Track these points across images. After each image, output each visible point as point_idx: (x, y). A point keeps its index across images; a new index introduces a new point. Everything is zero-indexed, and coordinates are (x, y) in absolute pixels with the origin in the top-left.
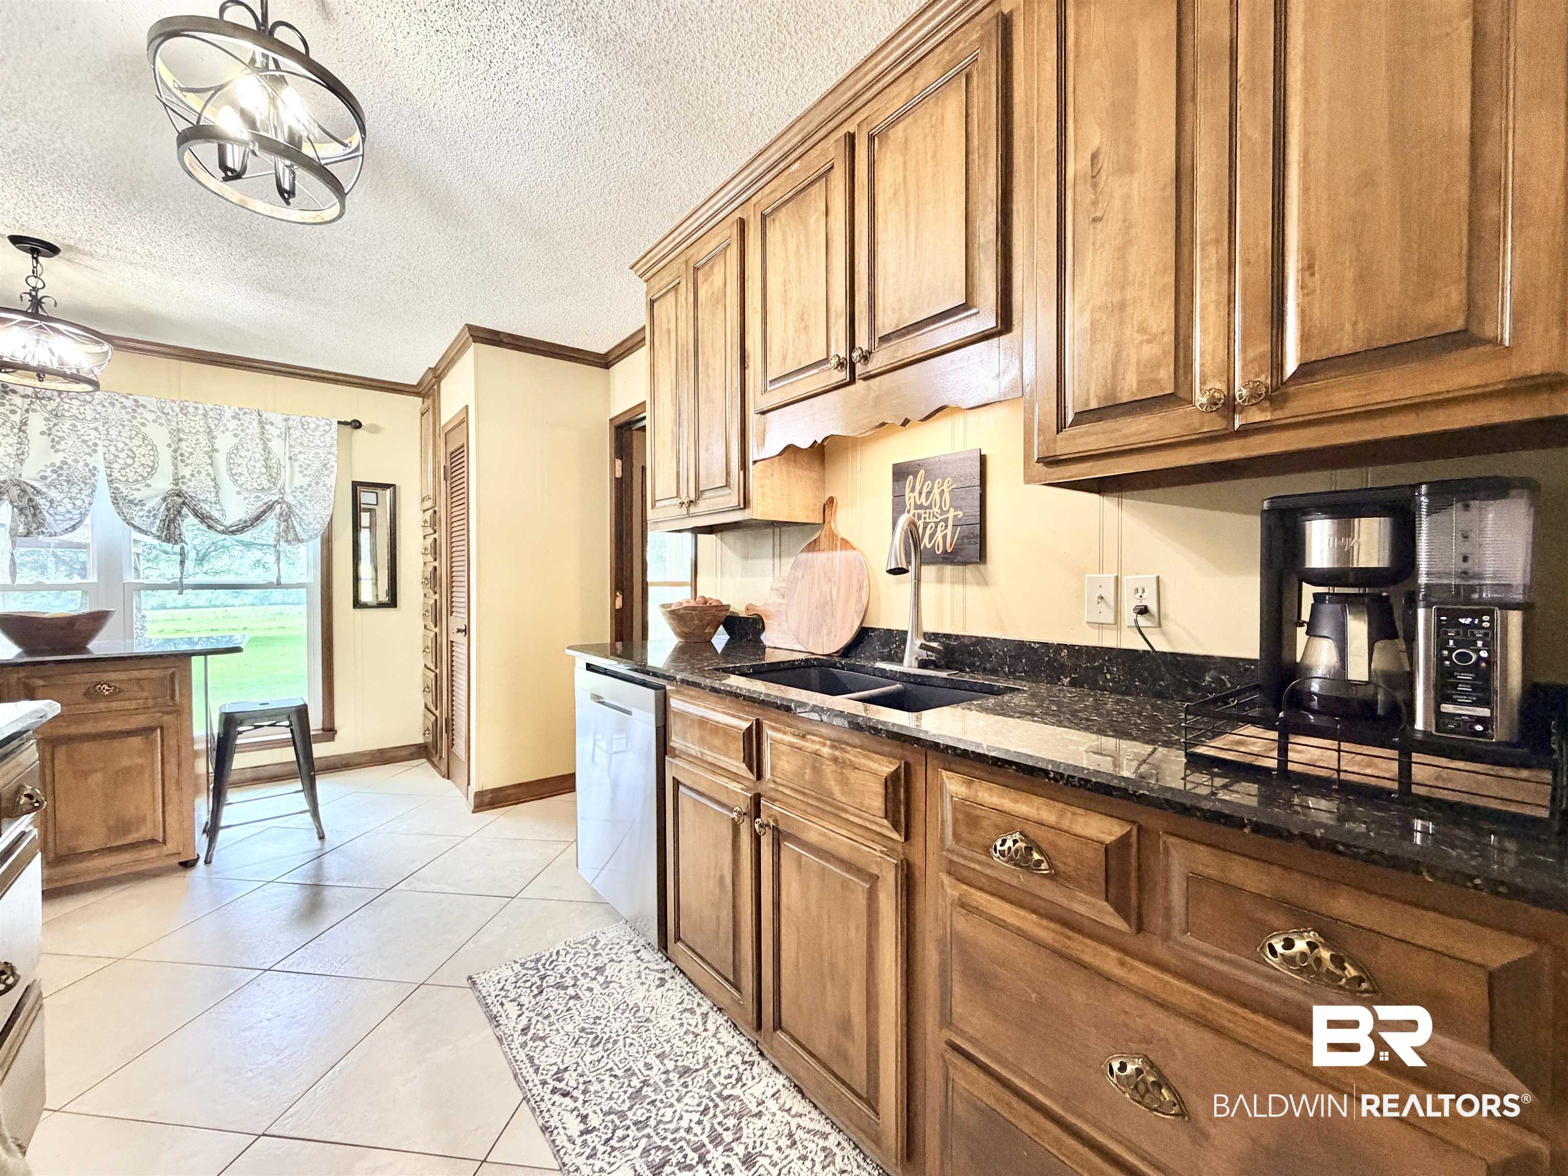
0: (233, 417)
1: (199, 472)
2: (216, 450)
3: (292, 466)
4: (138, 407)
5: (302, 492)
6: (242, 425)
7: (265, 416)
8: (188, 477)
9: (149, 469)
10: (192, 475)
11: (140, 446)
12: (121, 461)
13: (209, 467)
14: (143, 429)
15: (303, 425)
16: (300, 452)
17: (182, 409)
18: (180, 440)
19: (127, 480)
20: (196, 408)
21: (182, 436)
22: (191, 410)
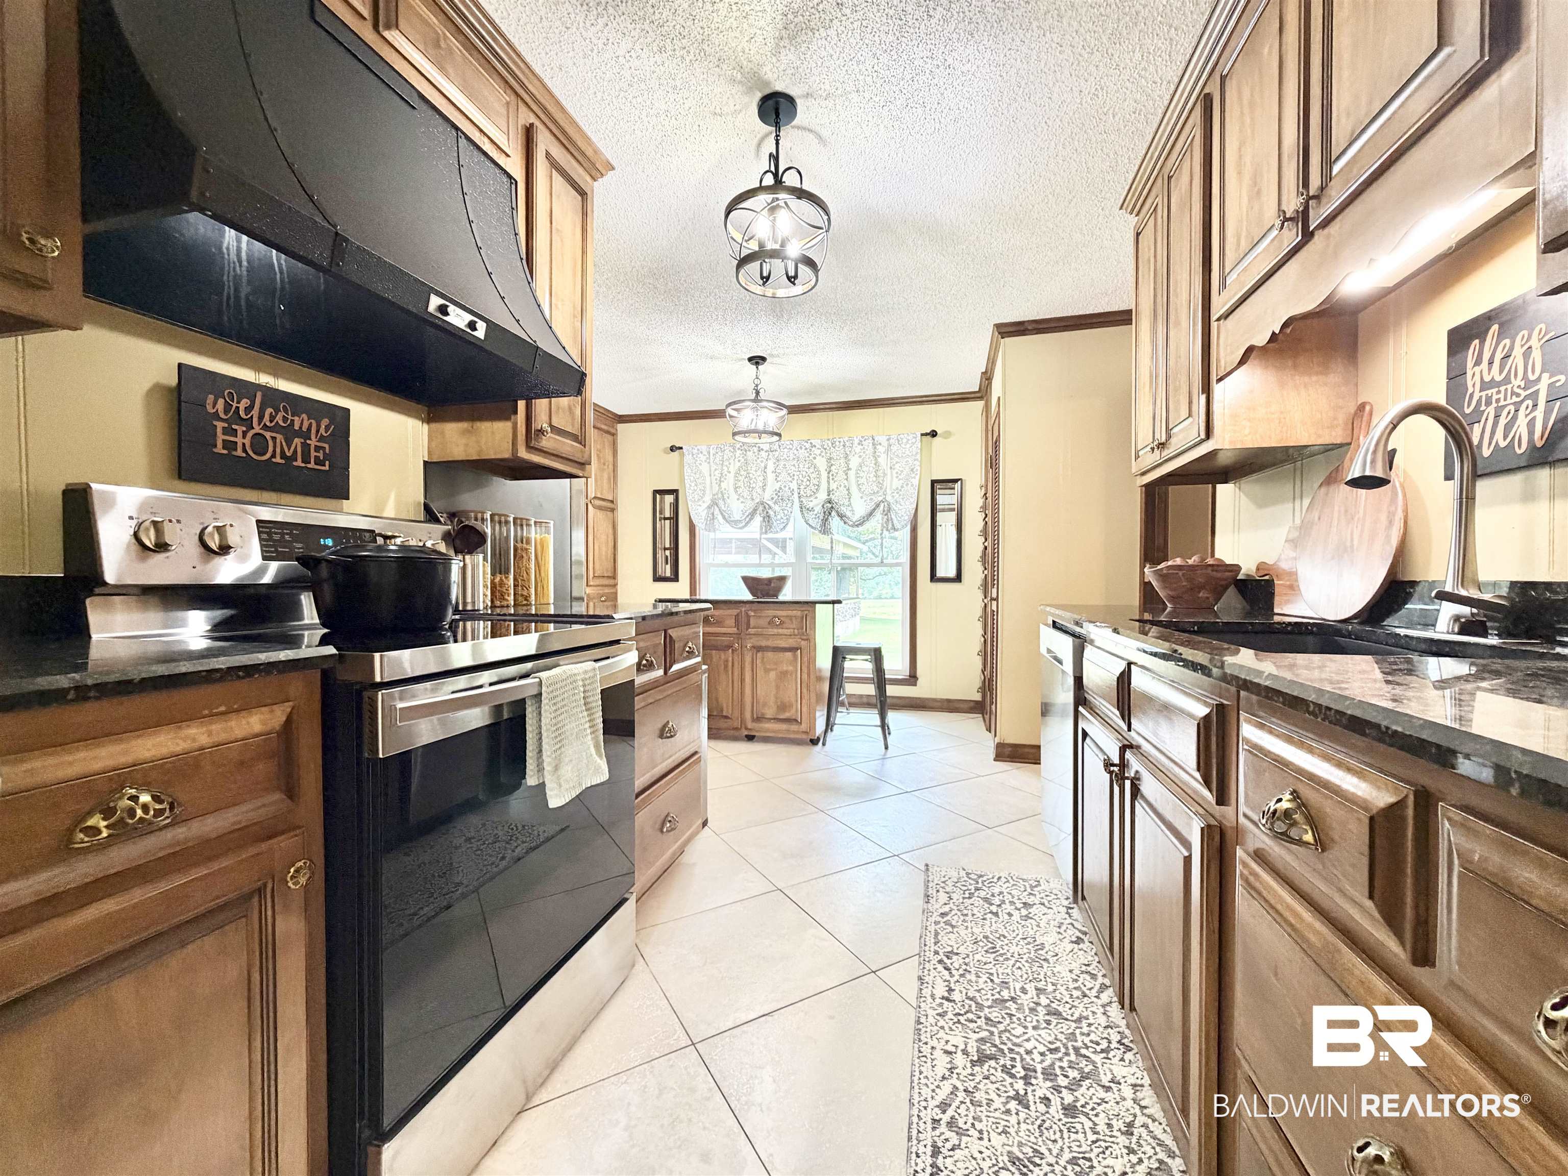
0: (859, 444)
1: (840, 485)
2: (850, 469)
3: (892, 474)
4: (812, 447)
5: (897, 493)
6: (864, 448)
7: (876, 439)
9: (817, 487)
10: (837, 488)
11: (813, 472)
12: (804, 484)
13: (846, 482)
14: (815, 461)
15: (899, 441)
16: (897, 462)
17: (833, 444)
18: (832, 465)
19: (807, 496)
20: (840, 442)
21: (832, 462)
22: (837, 443)
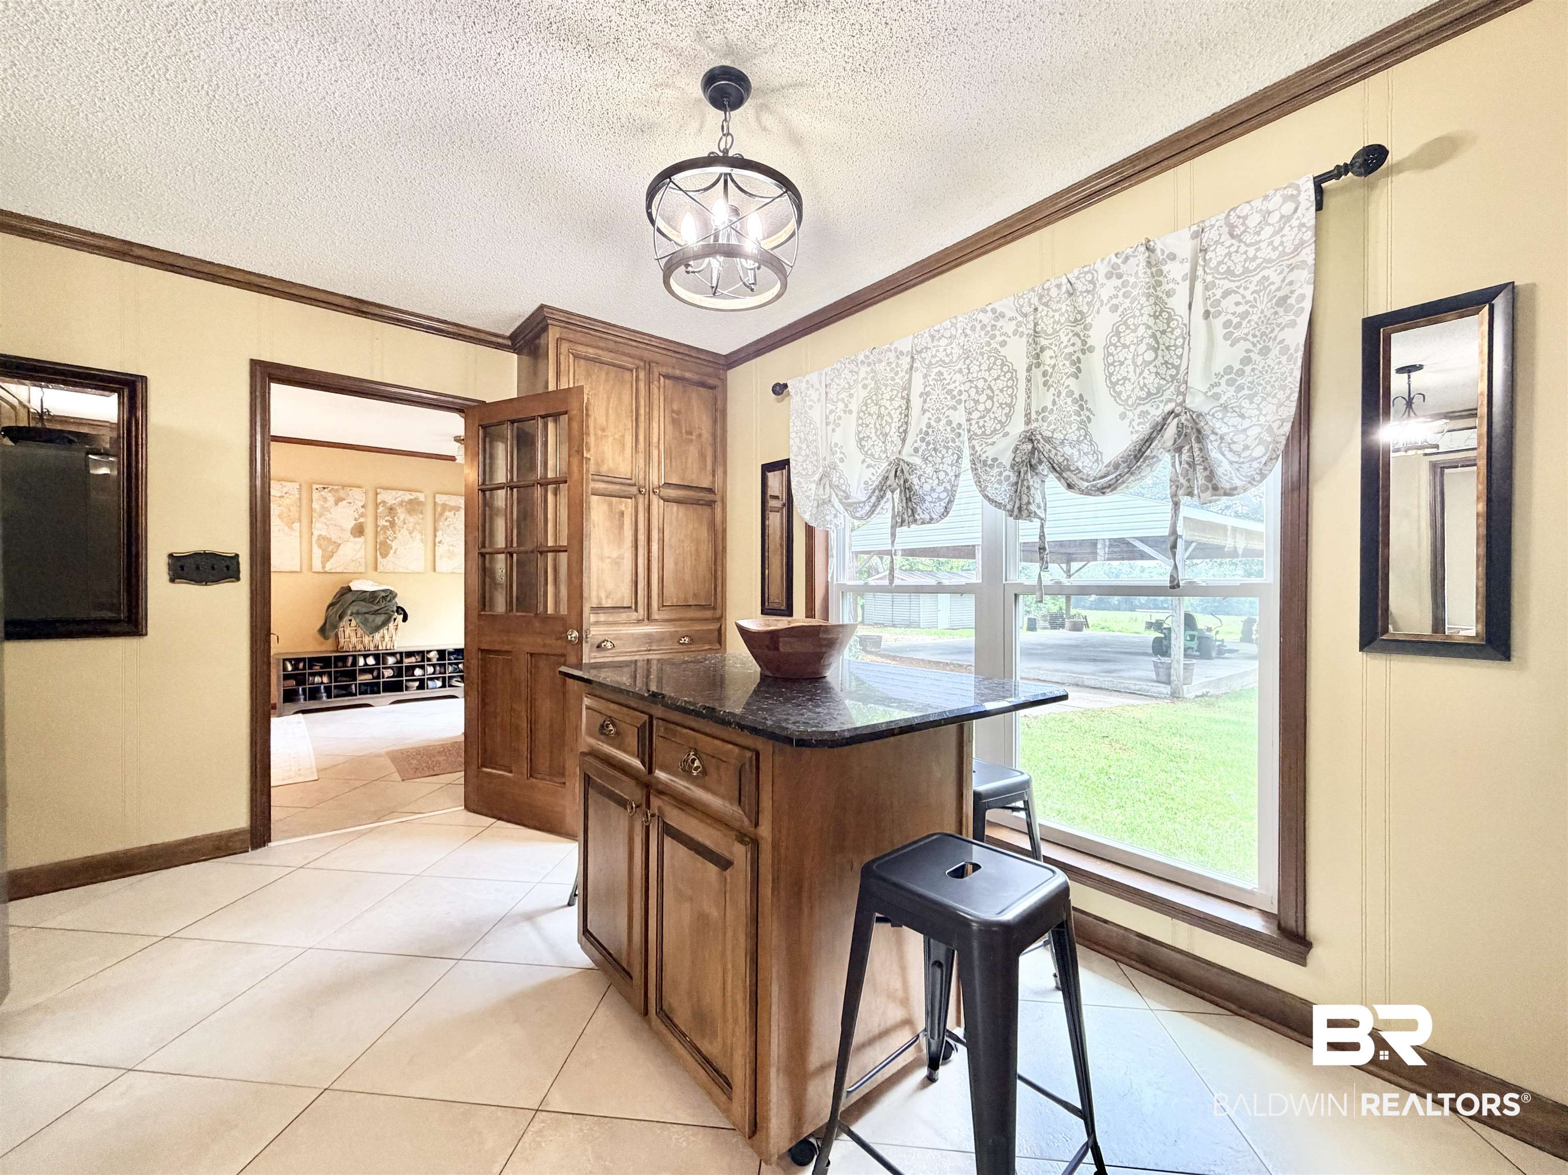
0: (1109, 276)
1: (1059, 393)
2: (1091, 349)
3: (1210, 328)
4: (997, 319)
5: (1230, 383)
6: (1125, 284)
7: (1158, 247)
8: (1050, 406)
9: (1007, 410)
10: (1054, 403)
11: (998, 378)
12: (981, 407)
13: (1071, 382)
14: (1003, 351)
15: (1232, 227)
16: (1226, 294)
17: (1041, 297)
18: (1042, 349)
19: (984, 433)
20: (1059, 286)
21: (1043, 342)
22: (1054, 292)
